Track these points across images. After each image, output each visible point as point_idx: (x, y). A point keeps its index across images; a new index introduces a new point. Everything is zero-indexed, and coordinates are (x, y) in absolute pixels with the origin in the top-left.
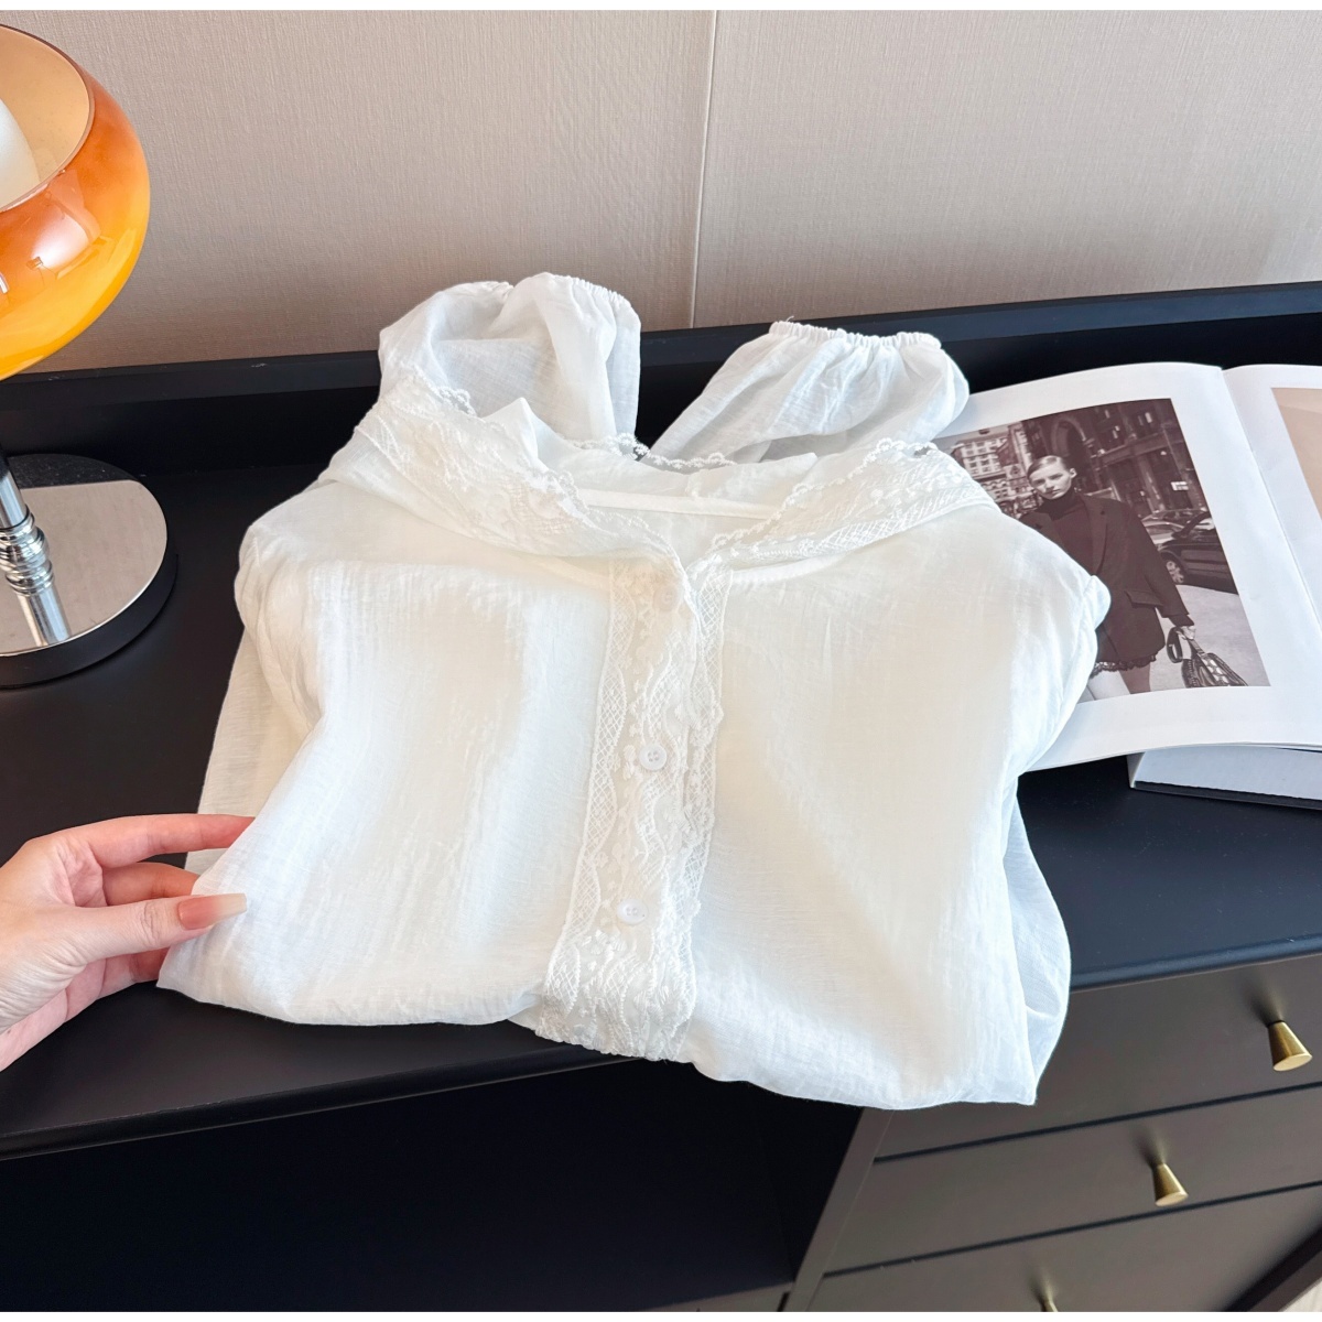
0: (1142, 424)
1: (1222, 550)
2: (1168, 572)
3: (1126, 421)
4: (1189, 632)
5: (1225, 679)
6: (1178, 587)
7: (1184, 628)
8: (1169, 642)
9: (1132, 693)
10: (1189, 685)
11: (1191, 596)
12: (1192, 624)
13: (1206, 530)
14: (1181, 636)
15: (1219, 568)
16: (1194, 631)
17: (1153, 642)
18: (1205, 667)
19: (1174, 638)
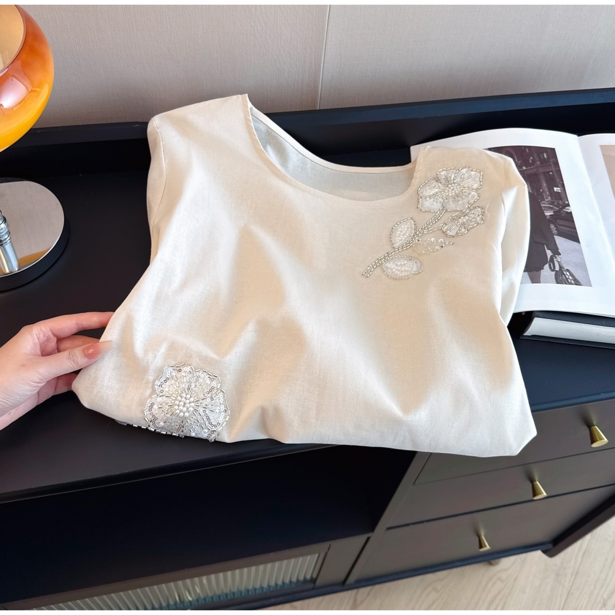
0: (542, 158)
1: (574, 222)
2: (550, 229)
3: (536, 155)
4: (559, 258)
5: (573, 282)
6: (555, 236)
7: (557, 256)
9: (532, 283)
10: (558, 283)
11: (561, 243)
12: (560, 254)
15: (573, 230)
16: (561, 258)
17: (543, 261)
18: (565, 275)
19: (552, 260)
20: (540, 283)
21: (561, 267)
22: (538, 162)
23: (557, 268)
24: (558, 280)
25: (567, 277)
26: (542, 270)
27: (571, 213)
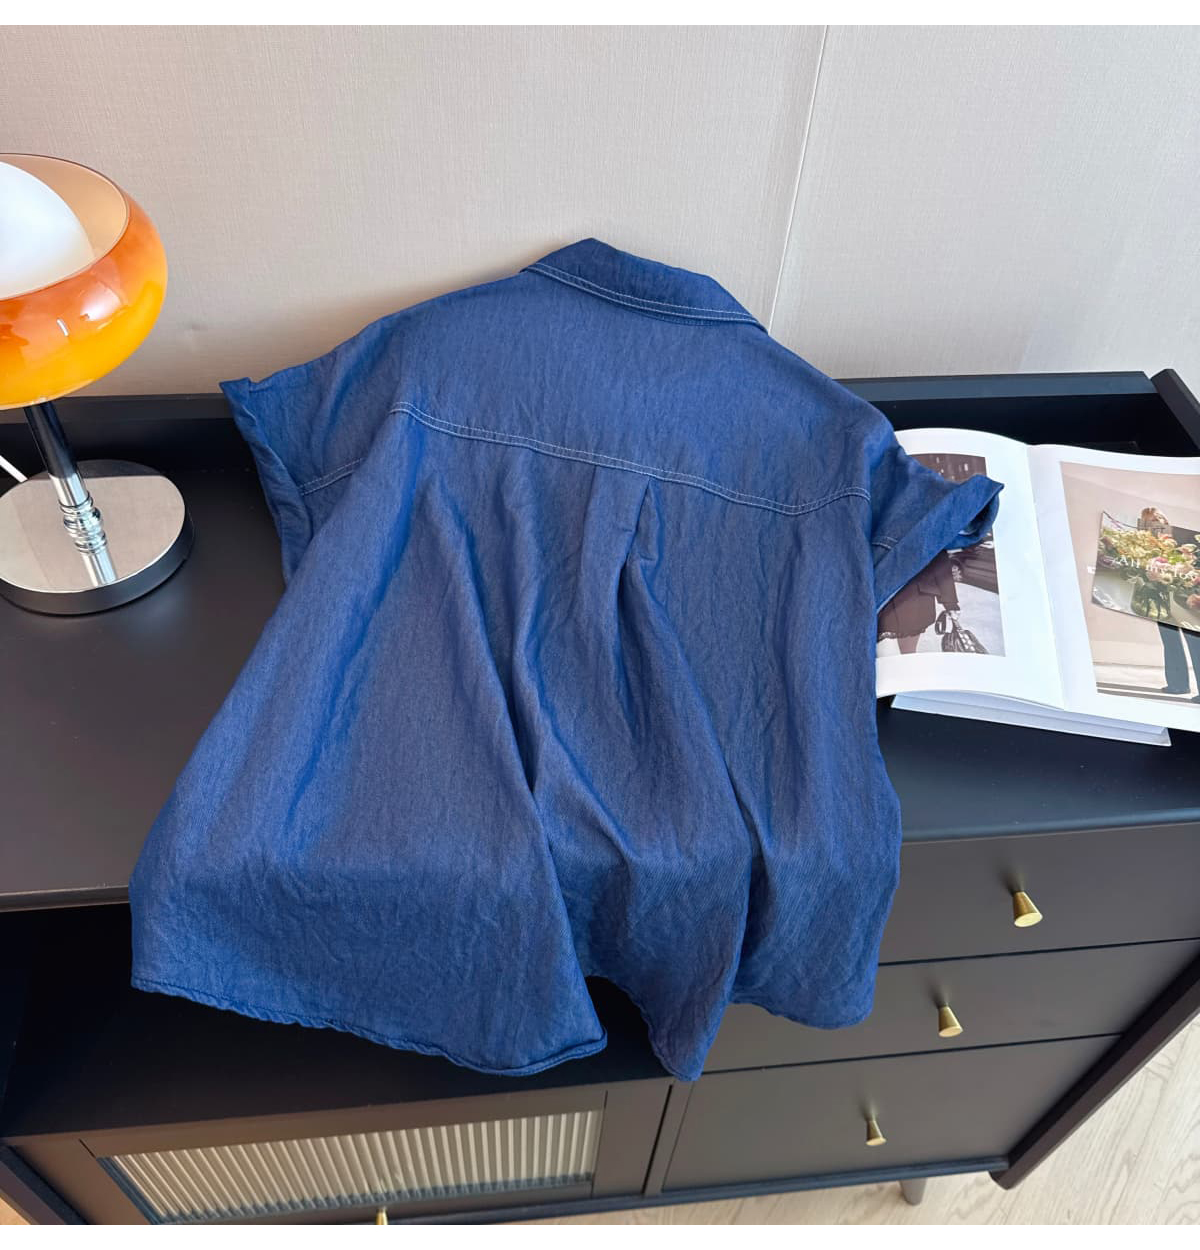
0: (960, 469)
1: (994, 562)
2: (951, 572)
3: (950, 467)
4: (954, 615)
5: (972, 648)
6: (956, 584)
7: (952, 612)
8: (938, 620)
9: (903, 652)
10: (944, 649)
11: (963, 591)
12: (959, 609)
13: (986, 549)
14: (948, 617)
15: (989, 574)
16: (959, 614)
17: (928, 618)
18: (960, 639)
19: (943, 617)
20: (914, 652)
21: (955, 628)
22: (953, 477)
23: (949, 629)
24: (946, 647)
25: (964, 641)
26: (922, 635)
27: (993, 550)
